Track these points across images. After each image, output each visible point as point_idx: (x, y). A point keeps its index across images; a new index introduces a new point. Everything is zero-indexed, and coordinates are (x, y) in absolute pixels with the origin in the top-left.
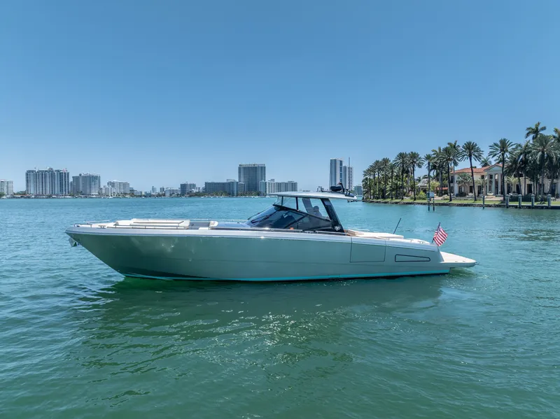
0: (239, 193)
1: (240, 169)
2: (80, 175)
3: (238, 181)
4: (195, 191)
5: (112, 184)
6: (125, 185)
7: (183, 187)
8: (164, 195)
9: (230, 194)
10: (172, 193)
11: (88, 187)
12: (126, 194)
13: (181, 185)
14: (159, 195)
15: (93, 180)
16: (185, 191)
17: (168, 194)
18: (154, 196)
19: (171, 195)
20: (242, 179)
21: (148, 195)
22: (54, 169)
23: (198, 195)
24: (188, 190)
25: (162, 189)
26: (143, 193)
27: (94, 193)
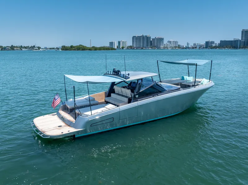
0: (241, 46)
1: (242, 32)
2: (156, 38)
3: (241, 39)
4: (214, 45)
5: (170, 42)
6: (176, 42)
7: (207, 43)
8: (196, 48)
9: (235, 47)
10: (201, 47)
11: (159, 43)
12: (176, 47)
13: (206, 42)
14: (193, 48)
15: (161, 40)
16: (208, 45)
17: (198, 47)
18: (190, 48)
19: (200, 48)
20: (244, 38)
21: (187, 48)
22: (144, 35)
23: (216, 47)
24: (210, 45)
25: (195, 44)
26: (184, 47)
27: (162, 47)
